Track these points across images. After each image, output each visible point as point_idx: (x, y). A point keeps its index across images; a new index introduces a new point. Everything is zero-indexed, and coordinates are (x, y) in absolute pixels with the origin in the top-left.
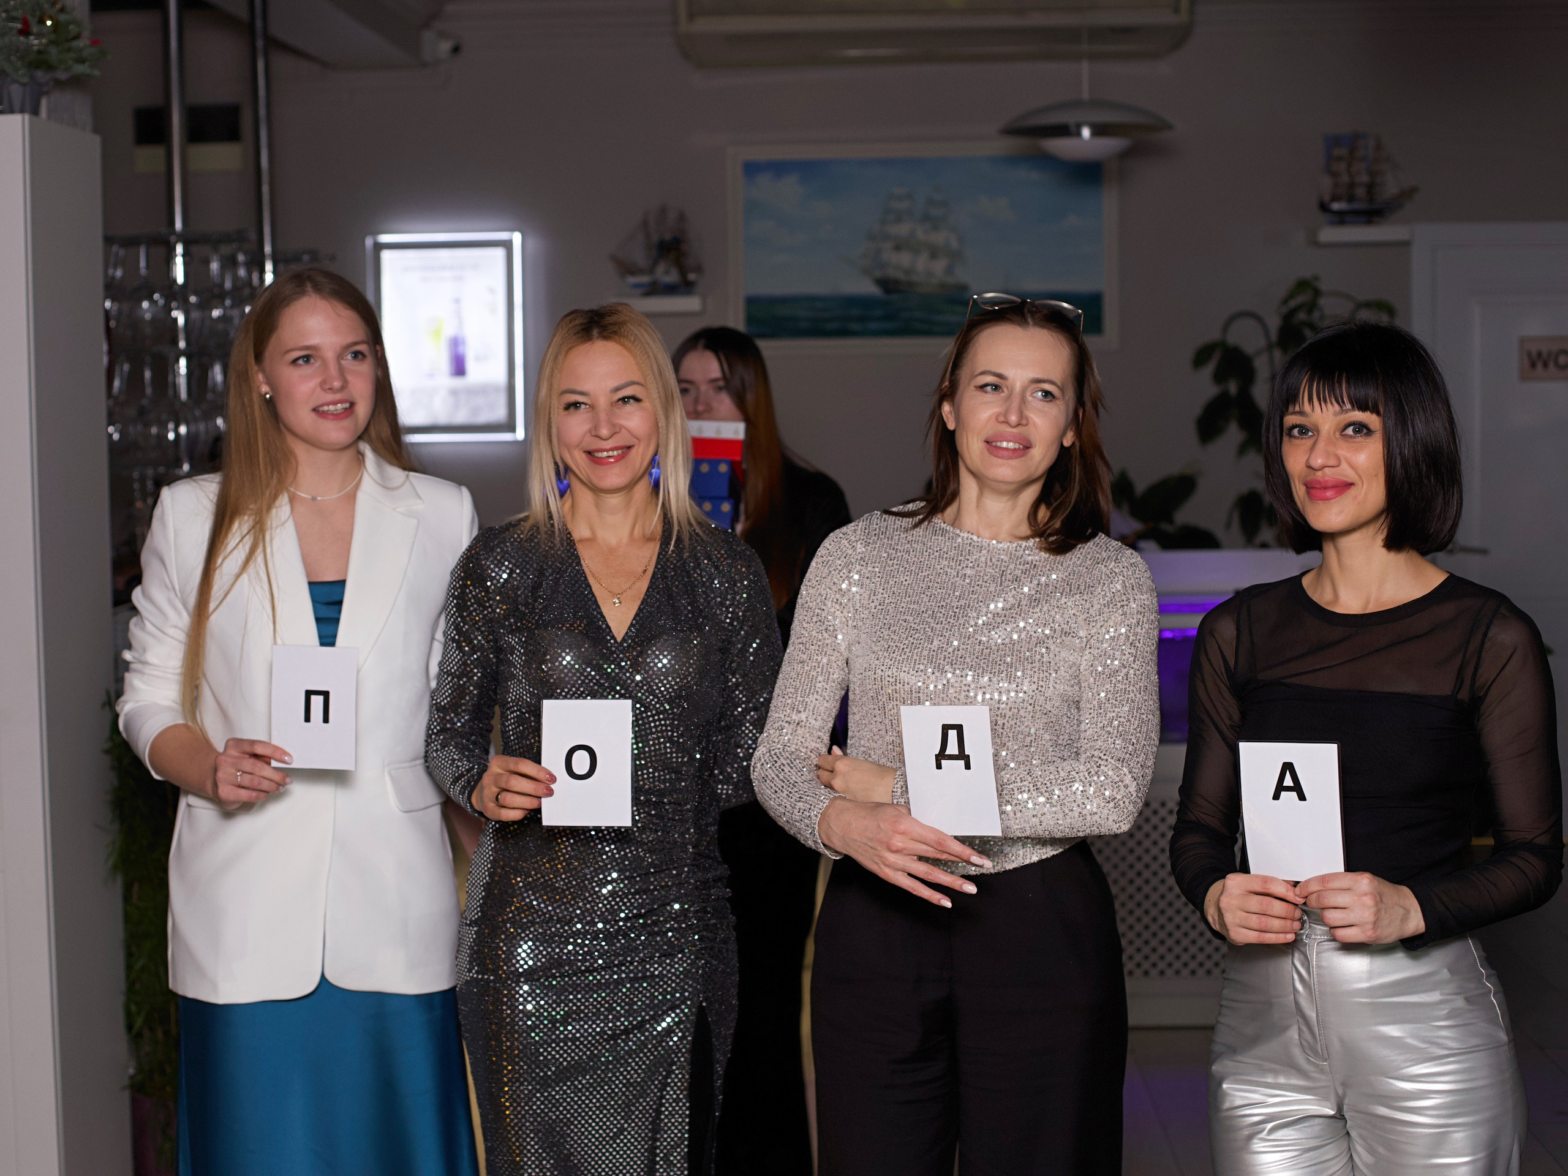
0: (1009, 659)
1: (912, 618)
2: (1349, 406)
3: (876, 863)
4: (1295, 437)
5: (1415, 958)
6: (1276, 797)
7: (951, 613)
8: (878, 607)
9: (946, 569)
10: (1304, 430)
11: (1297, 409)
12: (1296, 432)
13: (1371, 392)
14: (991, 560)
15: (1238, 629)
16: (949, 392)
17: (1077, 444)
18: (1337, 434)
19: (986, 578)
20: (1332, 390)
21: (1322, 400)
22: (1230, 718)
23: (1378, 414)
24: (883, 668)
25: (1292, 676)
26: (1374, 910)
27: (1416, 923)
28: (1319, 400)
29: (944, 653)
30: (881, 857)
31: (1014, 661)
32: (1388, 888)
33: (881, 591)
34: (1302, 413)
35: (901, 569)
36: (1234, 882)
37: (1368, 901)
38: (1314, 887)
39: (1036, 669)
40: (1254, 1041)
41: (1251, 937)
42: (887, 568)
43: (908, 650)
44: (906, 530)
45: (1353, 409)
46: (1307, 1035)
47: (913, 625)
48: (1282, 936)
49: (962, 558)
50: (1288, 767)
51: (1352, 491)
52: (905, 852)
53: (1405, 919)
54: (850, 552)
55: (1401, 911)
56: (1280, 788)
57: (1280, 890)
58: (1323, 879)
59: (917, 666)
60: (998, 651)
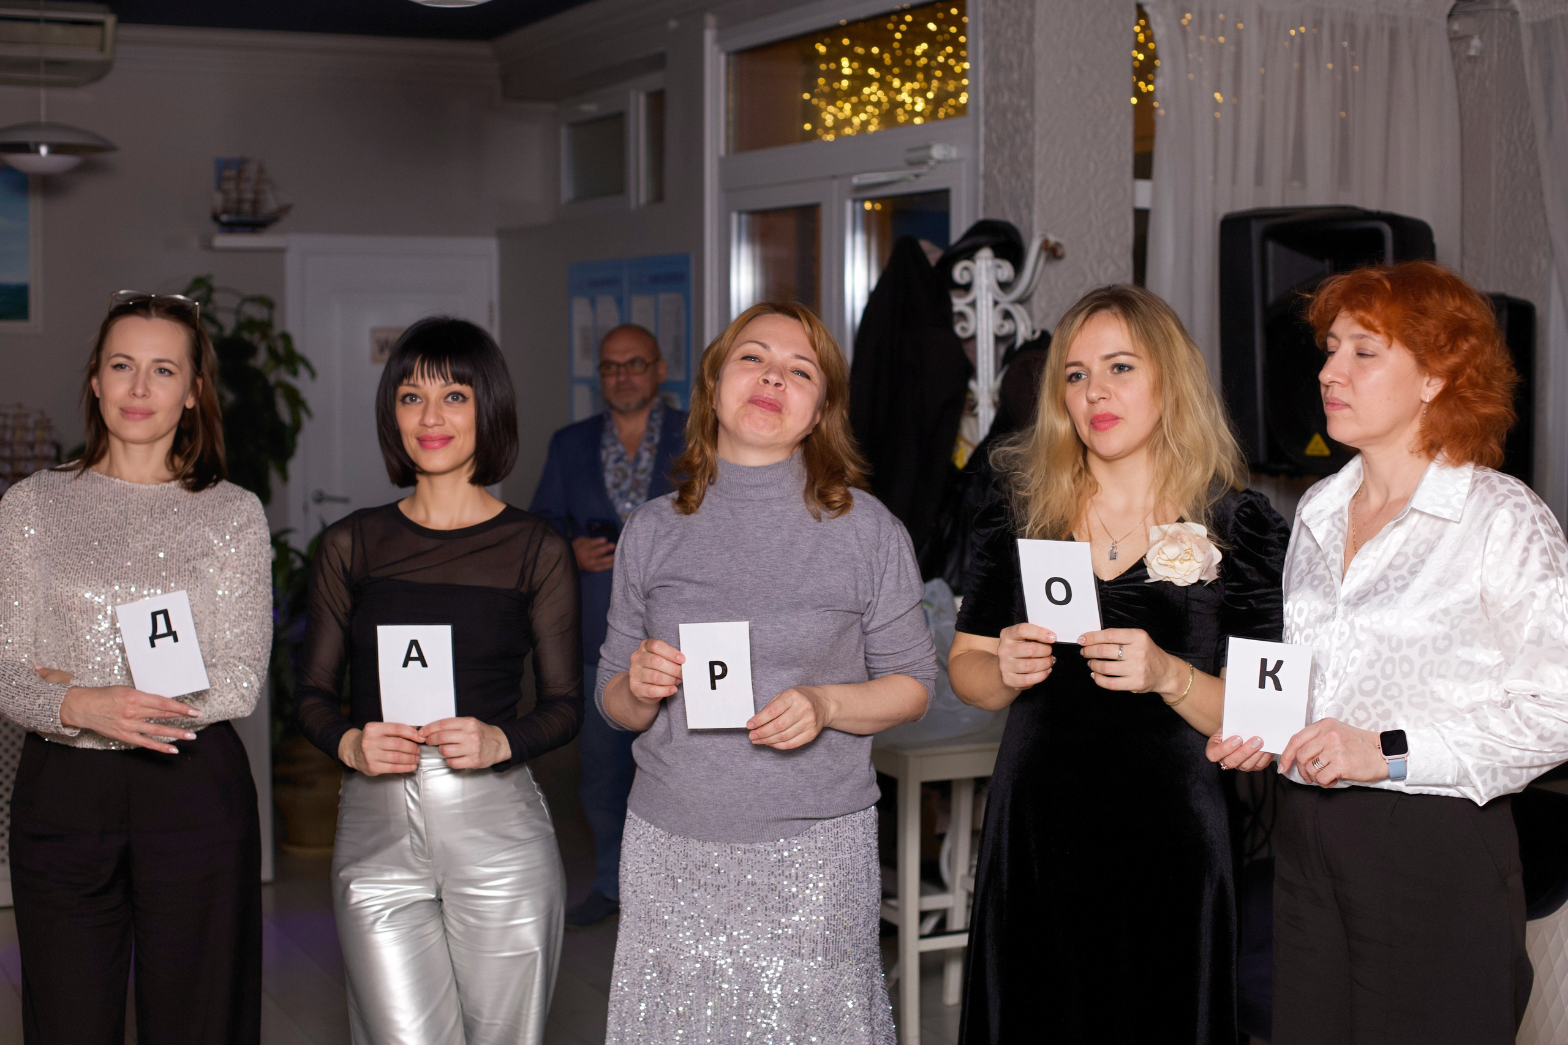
0: (164, 574)
1: (82, 547)
2: (451, 380)
3: (115, 730)
4: (408, 403)
5: (501, 777)
6: (405, 665)
7: (113, 540)
8: (53, 540)
9: (106, 508)
10: (413, 397)
11: (412, 382)
12: (408, 399)
13: (467, 370)
14: (141, 499)
15: (353, 540)
16: (95, 370)
17: (198, 408)
18: (442, 400)
19: (138, 512)
20: (439, 369)
21: (432, 376)
22: (344, 606)
23: (471, 385)
24: (62, 586)
25: (401, 573)
26: (478, 744)
27: (505, 752)
28: (429, 376)
29: (111, 571)
30: (118, 725)
31: (168, 575)
32: (486, 728)
33: (54, 528)
34: (415, 386)
35: (69, 510)
36: (372, 728)
37: (475, 738)
38: (435, 729)
39: (186, 582)
40: (374, 850)
41: (386, 768)
42: (57, 510)
43: (81, 570)
44: (70, 482)
45: (455, 382)
46: (417, 841)
47: (84, 552)
48: (408, 766)
49: (118, 499)
50: (414, 643)
51: (453, 442)
52: (137, 717)
53: (497, 750)
54: (25, 500)
55: (495, 744)
56: (408, 659)
57: (408, 733)
58: (441, 722)
59: (90, 582)
60: (154, 566)
